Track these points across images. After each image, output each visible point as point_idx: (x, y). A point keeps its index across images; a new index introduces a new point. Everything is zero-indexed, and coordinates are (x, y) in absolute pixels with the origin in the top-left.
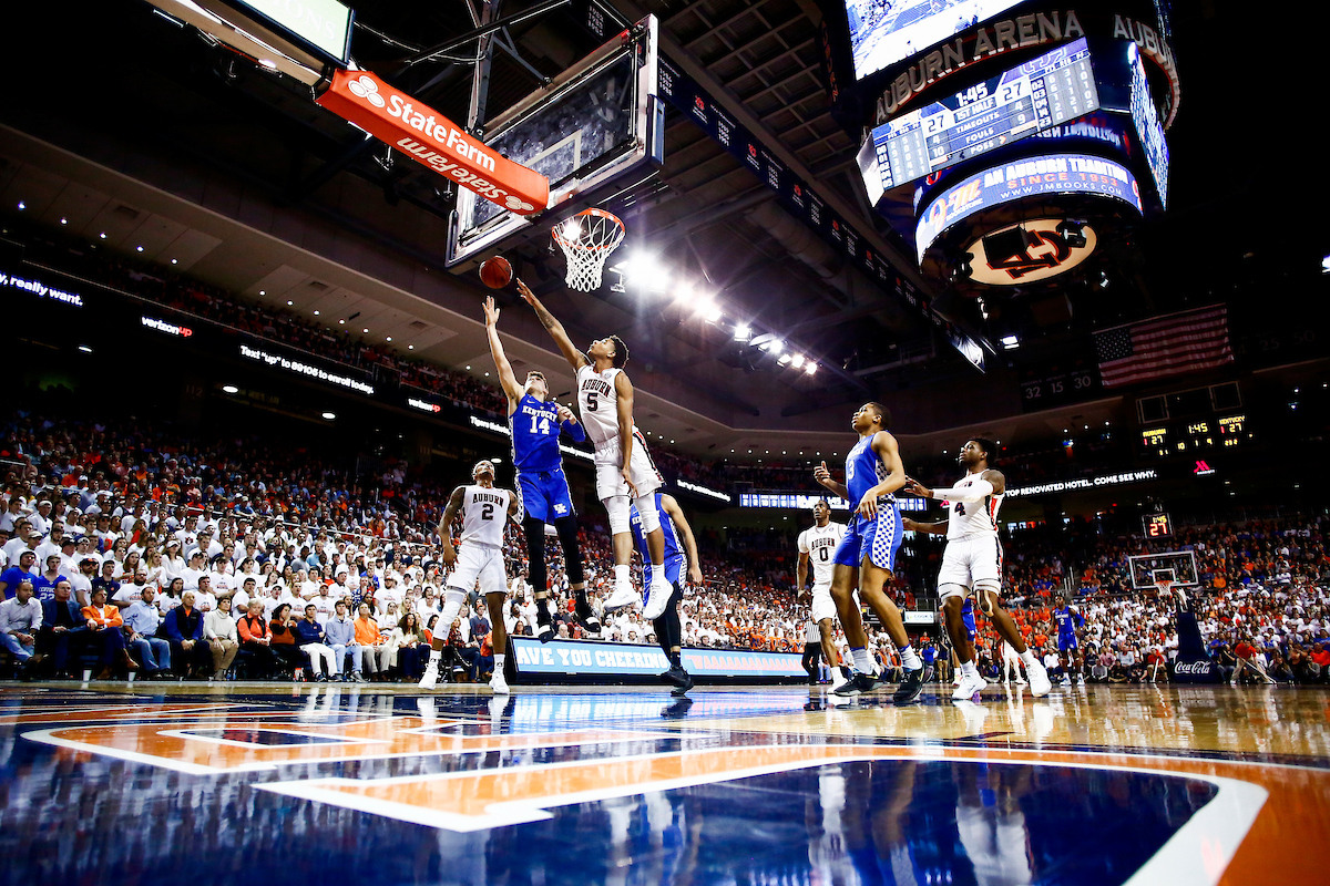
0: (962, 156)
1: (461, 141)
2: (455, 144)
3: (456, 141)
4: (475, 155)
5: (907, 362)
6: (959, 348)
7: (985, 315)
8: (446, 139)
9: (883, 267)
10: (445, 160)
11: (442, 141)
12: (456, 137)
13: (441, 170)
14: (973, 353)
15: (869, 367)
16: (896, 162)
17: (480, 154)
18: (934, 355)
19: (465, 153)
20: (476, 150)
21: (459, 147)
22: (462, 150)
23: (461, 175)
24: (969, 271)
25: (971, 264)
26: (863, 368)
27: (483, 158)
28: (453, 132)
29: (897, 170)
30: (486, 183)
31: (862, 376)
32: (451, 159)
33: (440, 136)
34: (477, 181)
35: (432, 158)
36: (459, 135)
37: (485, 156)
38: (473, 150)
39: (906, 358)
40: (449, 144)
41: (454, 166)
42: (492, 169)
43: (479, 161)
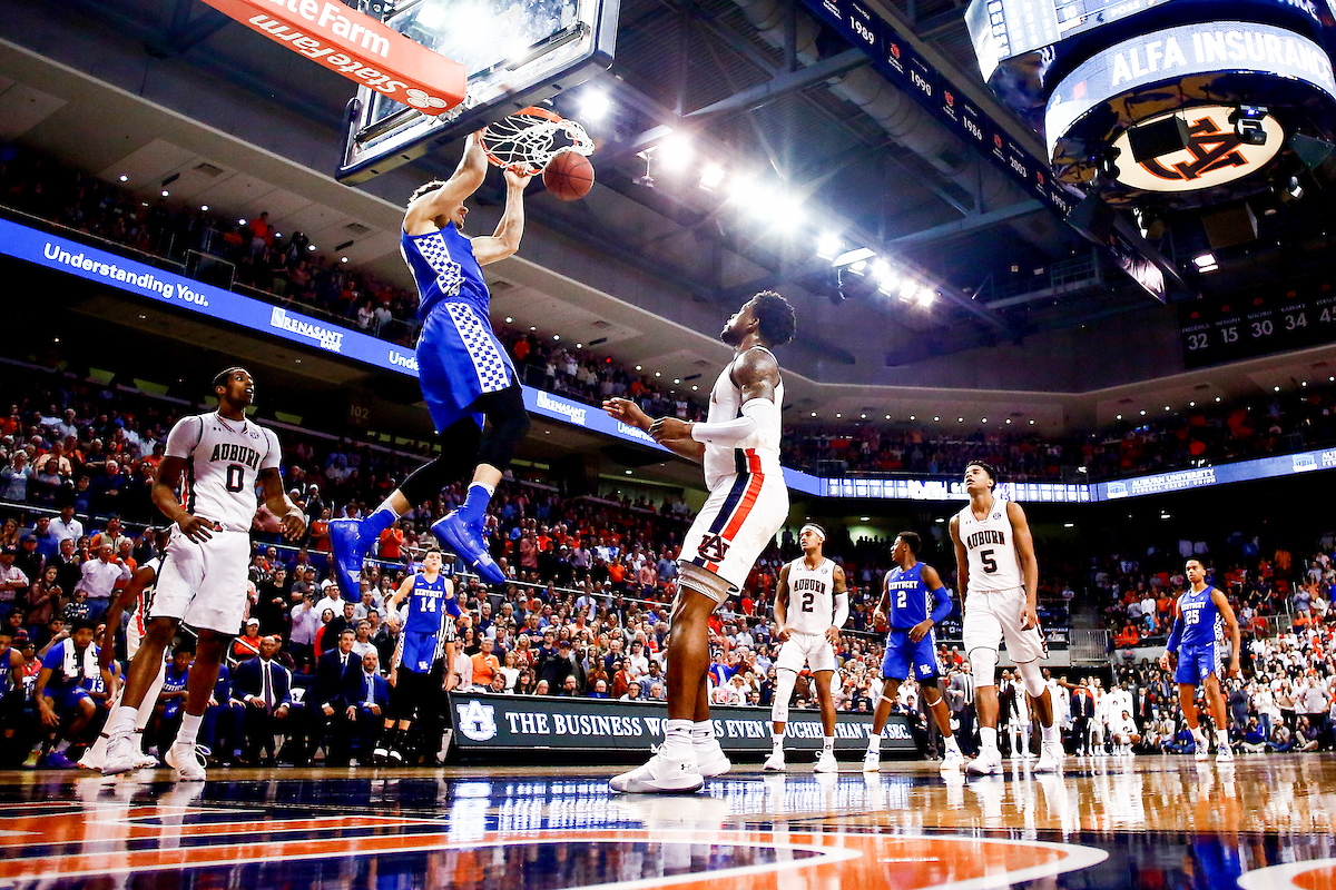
0: (1100, 19)
1: (340, 17)
2: (330, 23)
3: (333, 18)
4: (360, 36)
5: (1061, 290)
6: (1131, 272)
8: (318, 16)
10: (316, 44)
11: (311, 18)
12: (333, 13)
13: (313, 56)
14: (1150, 277)
16: (1013, 24)
17: (368, 34)
18: (1097, 280)
19: (344, 34)
20: (362, 30)
21: (335, 27)
22: (341, 29)
23: (340, 63)
25: (1117, 163)
26: (1000, 298)
27: (372, 39)
28: (329, 7)
29: (1016, 35)
30: (377, 74)
31: (999, 310)
32: (325, 43)
33: (309, 13)
34: (365, 71)
35: (298, 42)
36: (337, 10)
37: (376, 36)
38: (357, 29)
39: (1058, 283)
40: (322, 22)
41: (330, 51)
42: (384, 53)
43: (365, 44)
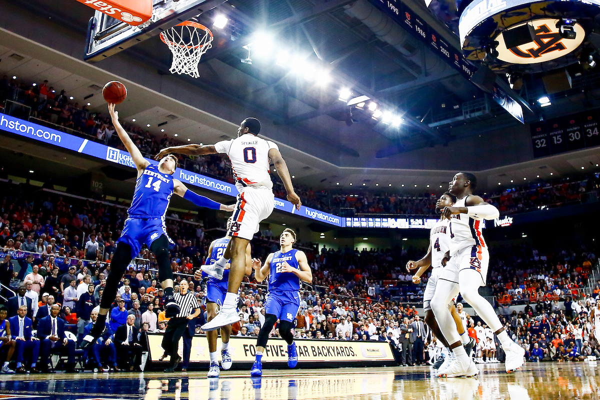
6: (505, 107)
7: (512, 86)
9: (444, 47)
14: (515, 109)
15: (440, 120)
18: (487, 111)
24: (496, 54)
25: (497, 49)
26: (436, 121)
31: (435, 127)
39: (467, 113)
